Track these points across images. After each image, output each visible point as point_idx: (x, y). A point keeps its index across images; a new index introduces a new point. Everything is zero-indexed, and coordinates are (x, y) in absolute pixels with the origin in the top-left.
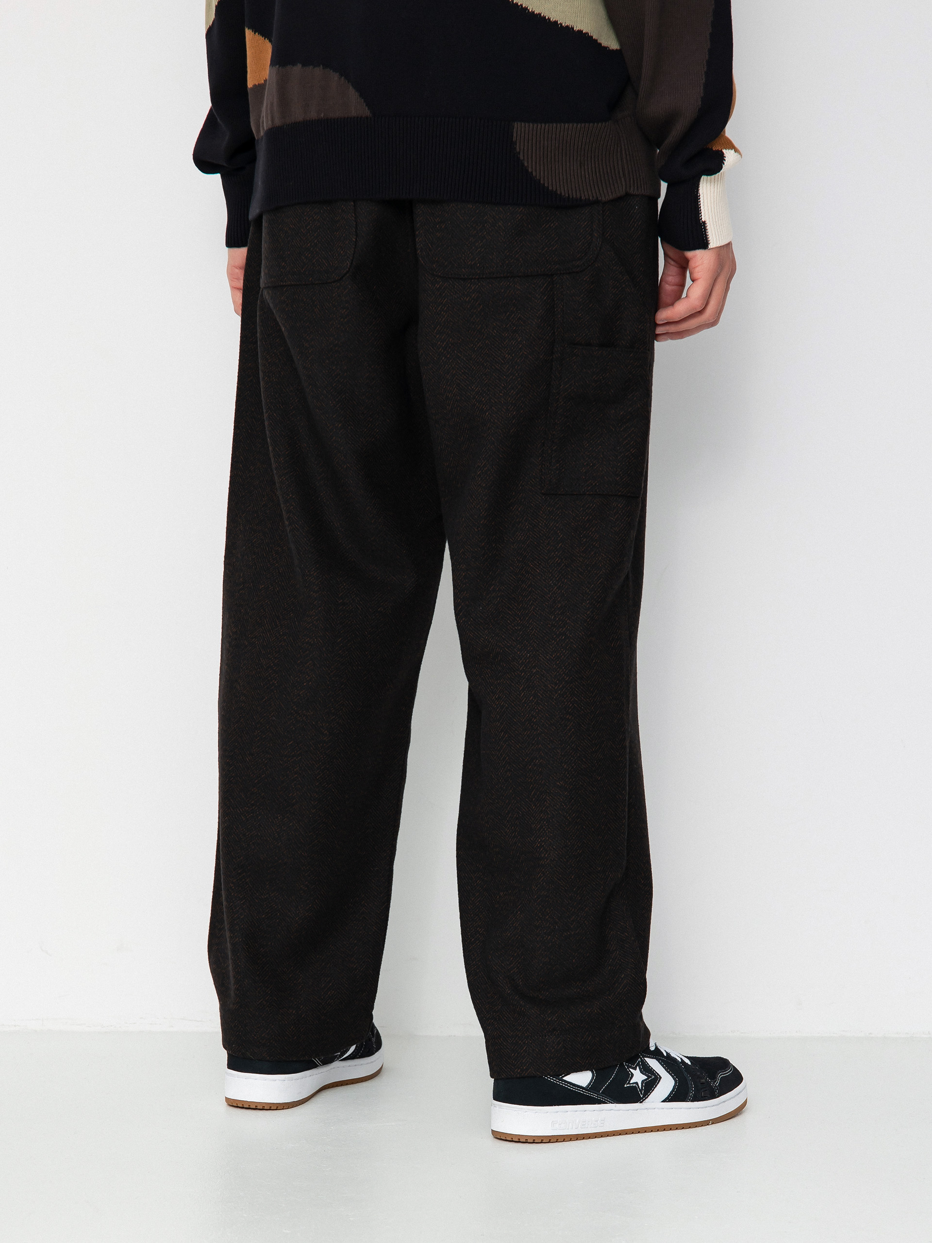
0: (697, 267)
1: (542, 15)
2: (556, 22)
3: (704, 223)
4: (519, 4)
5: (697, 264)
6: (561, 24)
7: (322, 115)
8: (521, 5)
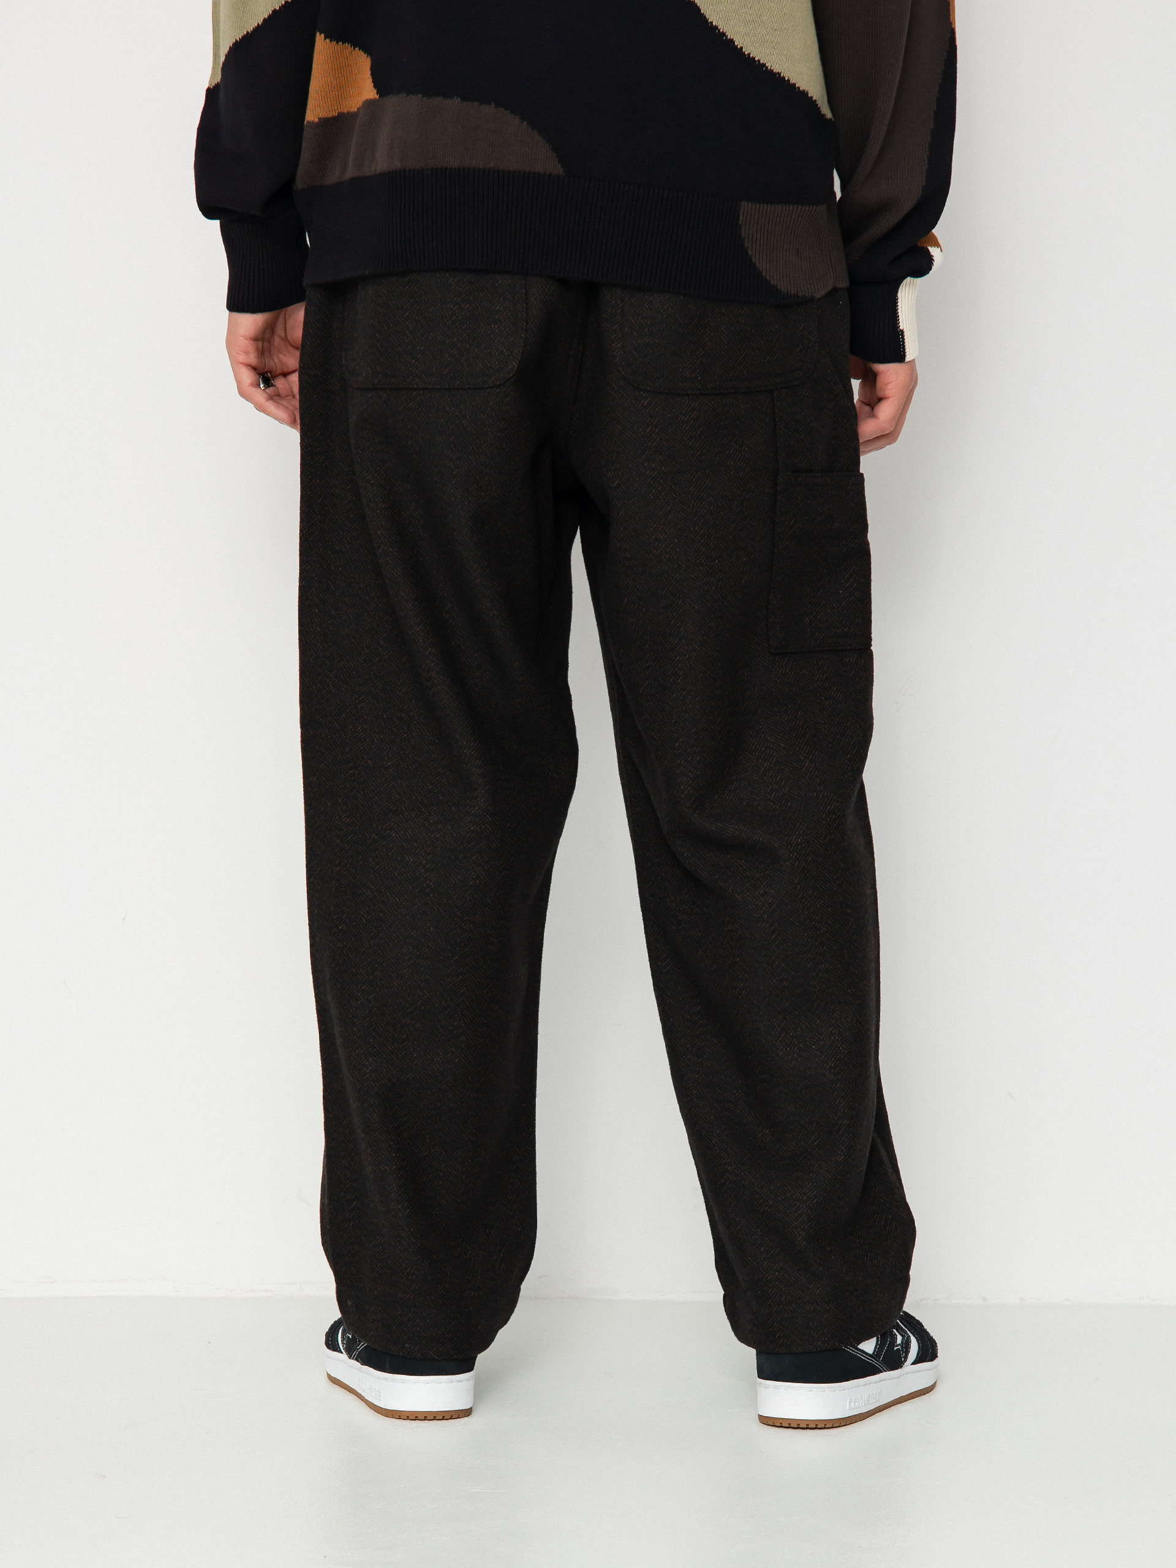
0: (890, 383)
1: (782, 75)
2: (794, 85)
3: (902, 331)
4: (757, 59)
5: (891, 380)
6: (799, 88)
7: (492, 165)
8: (759, 61)
